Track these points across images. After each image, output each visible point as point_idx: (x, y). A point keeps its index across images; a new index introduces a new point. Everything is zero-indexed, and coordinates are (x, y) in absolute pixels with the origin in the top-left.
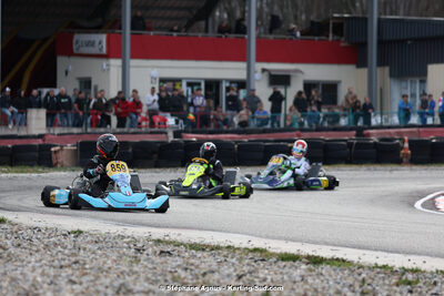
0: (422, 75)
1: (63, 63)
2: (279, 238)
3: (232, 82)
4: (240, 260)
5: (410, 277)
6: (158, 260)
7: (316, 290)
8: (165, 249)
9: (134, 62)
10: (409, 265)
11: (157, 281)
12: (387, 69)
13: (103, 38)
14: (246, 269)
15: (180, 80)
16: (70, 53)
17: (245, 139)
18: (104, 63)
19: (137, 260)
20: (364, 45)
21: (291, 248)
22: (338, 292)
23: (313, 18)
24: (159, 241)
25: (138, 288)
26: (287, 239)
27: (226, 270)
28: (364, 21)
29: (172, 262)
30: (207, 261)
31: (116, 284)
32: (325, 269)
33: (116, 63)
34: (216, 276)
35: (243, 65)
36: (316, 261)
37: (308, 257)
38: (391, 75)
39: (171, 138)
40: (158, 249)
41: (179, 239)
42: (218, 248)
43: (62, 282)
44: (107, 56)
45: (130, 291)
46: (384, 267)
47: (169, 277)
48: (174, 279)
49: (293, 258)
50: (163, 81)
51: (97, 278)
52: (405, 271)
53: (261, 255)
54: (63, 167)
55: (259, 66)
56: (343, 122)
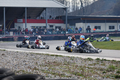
0: (75, 25)
1: (15, 24)
2: (51, 52)
3: (43, 27)
4: (44, 56)
5: (72, 58)
6: (31, 56)
7: (57, 61)
8: (32, 54)
9: (27, 24)
10: (72, 56)
11: (30, 60)
12: (69, 24)
13: (22, 20)
14: (45, 57)
15: (35, 26)
16: (17, 22)
17: (46, 36)
18: (22, 24)
19: (27, 56)
20: (65, 20)
21: (53, 54)
22: (60, 61)
23: (57, 16)
24: (31, 53)
25: (27, 61)
26: (52, 52)
27: (42, 58)
28: (65, 16)
29: (33, 56)
30: (39, 56)
31: (23, 60)
32: (58, 57)
33: (24, 24)
34: (40, 59)
35: (45, 24)
36: (57, 56)
37: (56, 55)
38: (70, 25)
39: (33, 36)
40: (31, 54)
41: (34, 53)
42: (41, 54)
43: (14, 60)
44: (23, 23)
45: (26, 62)
46: (68, 56)
47: (32, 59)
48: (33, 59)
49: (53, 55)
50: (32, 27)
51: (20, 59)
52: (72, 57)
53: (48, 55)
54: (16, 41)
55: (48, 24)
56: (62, 33)
